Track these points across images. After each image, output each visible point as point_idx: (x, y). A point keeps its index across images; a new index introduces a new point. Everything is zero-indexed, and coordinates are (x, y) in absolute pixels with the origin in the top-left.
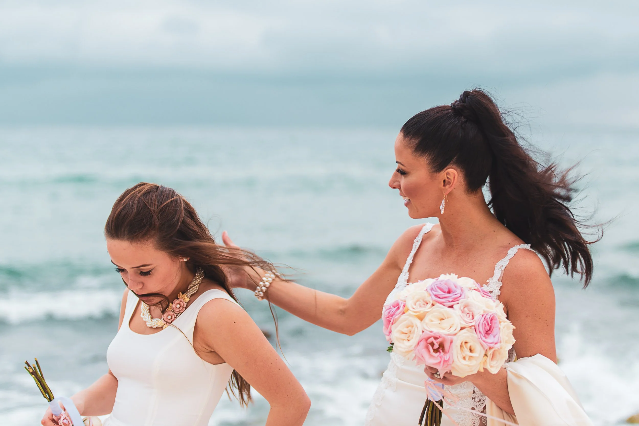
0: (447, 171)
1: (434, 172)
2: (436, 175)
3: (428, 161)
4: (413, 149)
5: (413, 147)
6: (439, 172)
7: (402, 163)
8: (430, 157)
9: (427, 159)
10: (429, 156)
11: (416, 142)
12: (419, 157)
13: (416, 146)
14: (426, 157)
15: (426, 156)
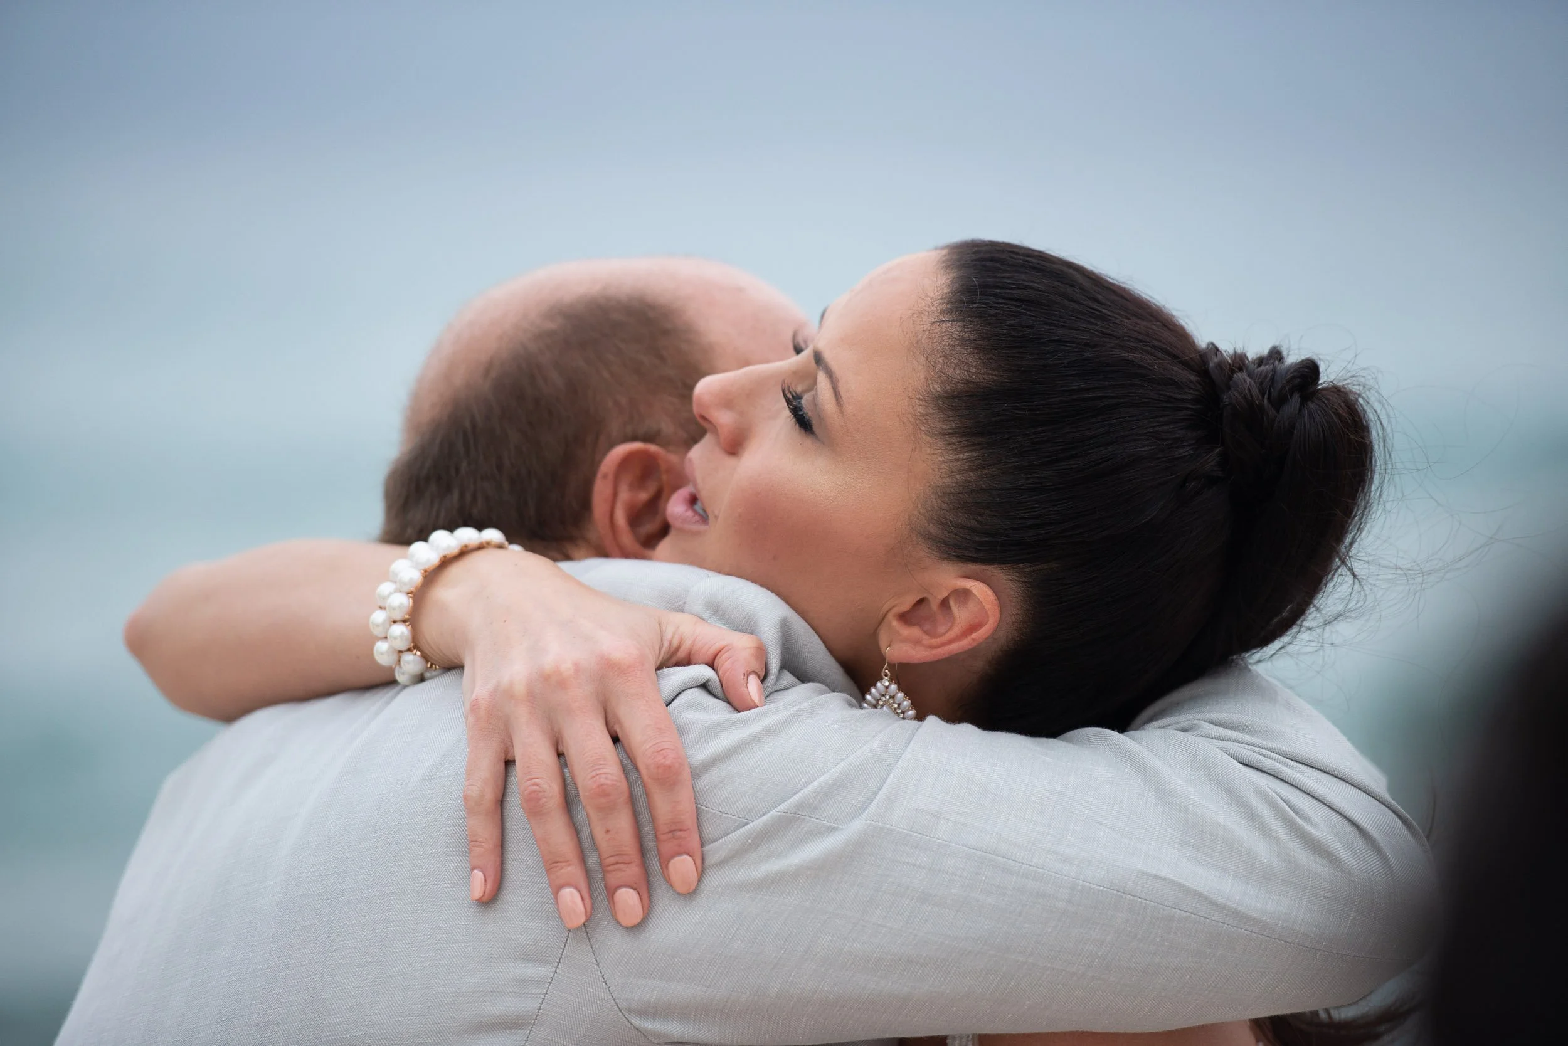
0: (970, 584)
1: (929, 538)
2: (922, 551)
3: (947, 481)
4: (938, 387)
5: (944, 378)
6: (942, 559)
7: (842, 389)
8: (972, 476)
9: (951, 473)
10: (972, 470)
11: (975, 378)
12: (931, 435)
13: (961, 386)
14: (955, 464)
15: (961, 456)
